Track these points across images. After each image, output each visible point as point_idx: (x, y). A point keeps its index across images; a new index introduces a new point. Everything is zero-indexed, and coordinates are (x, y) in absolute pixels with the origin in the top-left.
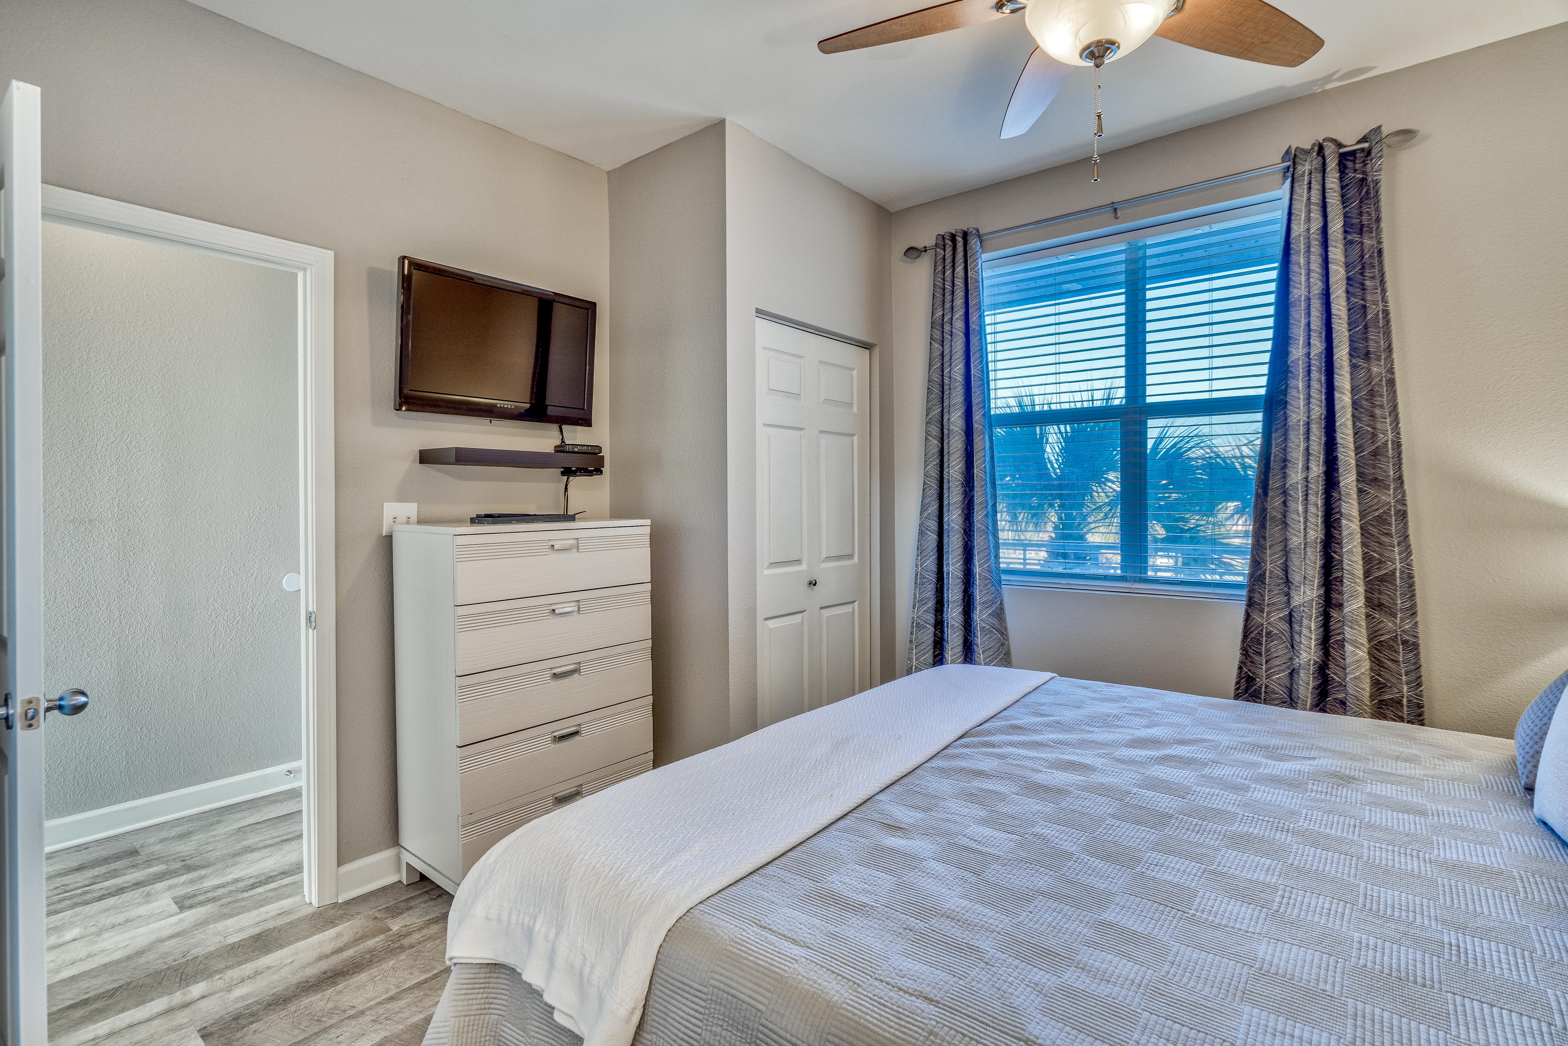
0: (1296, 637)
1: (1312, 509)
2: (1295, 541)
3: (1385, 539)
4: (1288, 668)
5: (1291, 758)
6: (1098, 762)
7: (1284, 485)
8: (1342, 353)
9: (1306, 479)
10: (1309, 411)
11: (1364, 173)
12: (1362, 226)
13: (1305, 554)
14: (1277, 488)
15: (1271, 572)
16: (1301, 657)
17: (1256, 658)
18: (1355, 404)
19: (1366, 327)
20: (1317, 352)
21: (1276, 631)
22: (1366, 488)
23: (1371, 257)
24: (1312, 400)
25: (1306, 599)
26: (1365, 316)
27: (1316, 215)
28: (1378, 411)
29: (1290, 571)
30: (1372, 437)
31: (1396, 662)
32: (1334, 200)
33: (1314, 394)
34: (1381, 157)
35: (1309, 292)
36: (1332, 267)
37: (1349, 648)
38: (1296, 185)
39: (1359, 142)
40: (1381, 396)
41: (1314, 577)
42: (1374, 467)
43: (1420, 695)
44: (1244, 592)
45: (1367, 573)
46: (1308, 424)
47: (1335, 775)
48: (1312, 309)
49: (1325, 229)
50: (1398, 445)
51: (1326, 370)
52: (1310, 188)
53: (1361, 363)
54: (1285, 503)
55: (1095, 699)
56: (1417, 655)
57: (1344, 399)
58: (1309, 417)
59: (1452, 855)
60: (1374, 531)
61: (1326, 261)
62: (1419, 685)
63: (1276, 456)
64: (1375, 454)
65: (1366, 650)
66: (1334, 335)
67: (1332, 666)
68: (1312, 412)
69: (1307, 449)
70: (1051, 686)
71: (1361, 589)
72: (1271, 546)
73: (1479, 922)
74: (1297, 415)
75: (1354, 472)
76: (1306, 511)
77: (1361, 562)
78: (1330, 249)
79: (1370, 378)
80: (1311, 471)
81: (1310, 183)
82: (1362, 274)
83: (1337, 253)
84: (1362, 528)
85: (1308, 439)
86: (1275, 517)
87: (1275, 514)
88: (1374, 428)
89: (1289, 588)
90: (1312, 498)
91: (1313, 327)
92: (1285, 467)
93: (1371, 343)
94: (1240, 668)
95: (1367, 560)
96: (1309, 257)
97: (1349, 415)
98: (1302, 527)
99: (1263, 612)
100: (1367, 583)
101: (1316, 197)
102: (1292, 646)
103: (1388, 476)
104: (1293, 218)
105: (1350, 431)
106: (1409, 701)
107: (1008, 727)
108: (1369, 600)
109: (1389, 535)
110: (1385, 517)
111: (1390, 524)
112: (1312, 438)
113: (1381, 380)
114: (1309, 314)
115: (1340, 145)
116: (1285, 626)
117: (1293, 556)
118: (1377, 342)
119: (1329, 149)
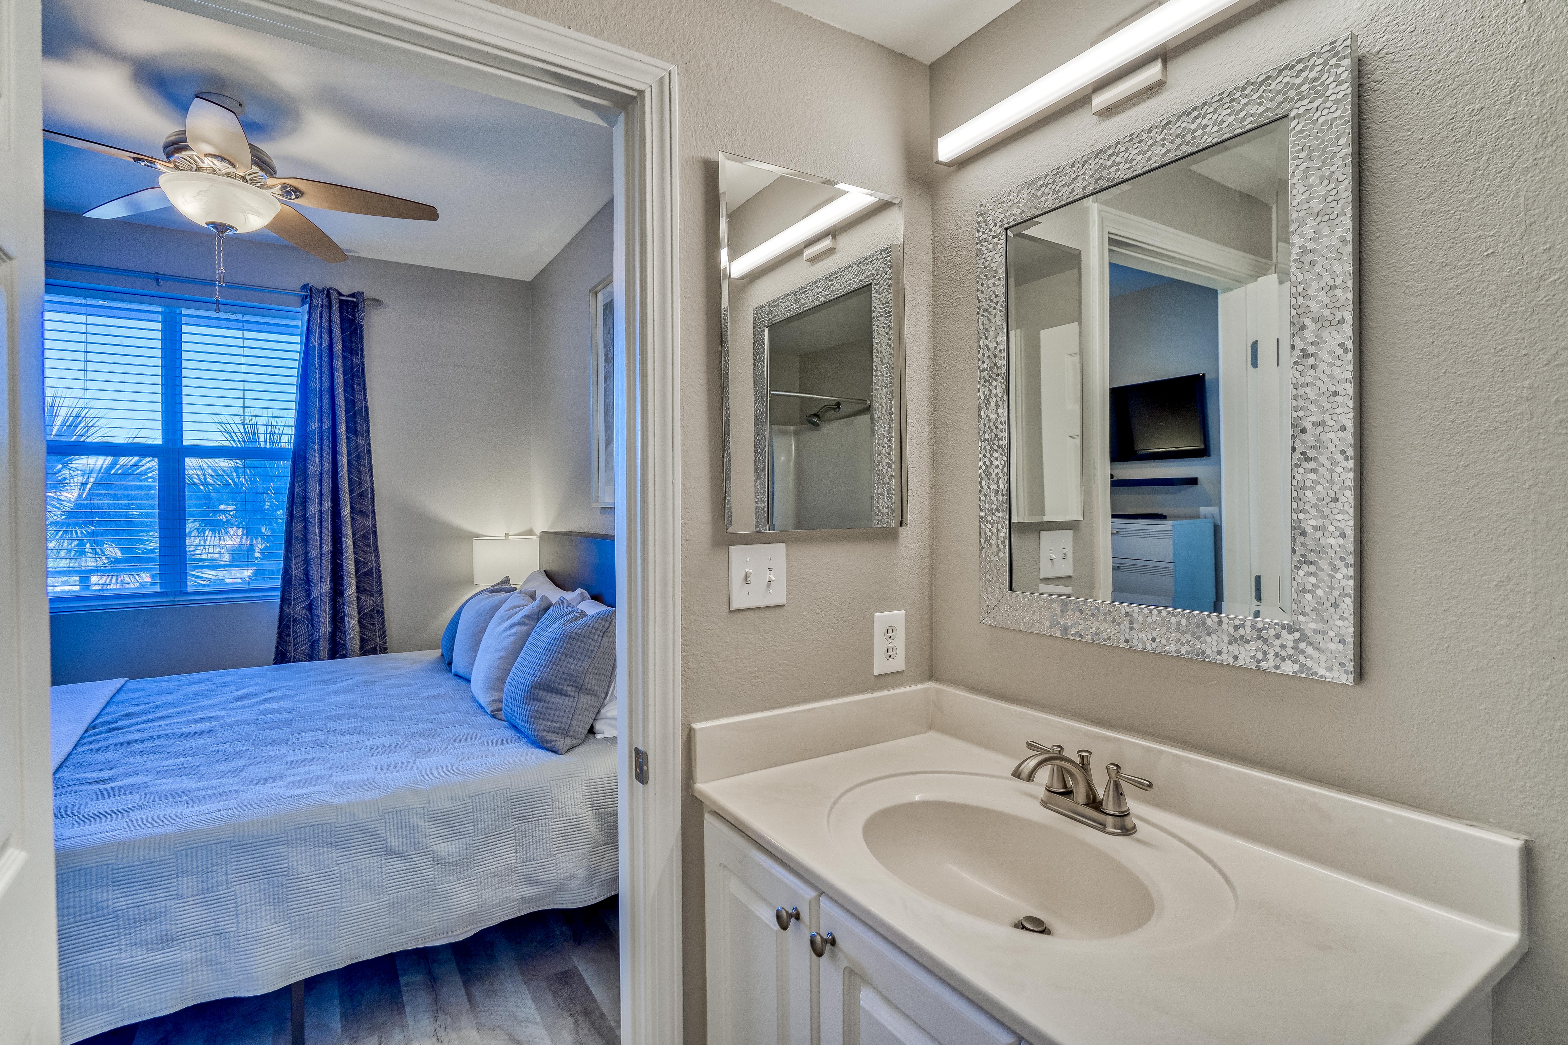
0: (316, 619)
1: (325, 531)
2: (314, 553)
3: (367, 549)
4: (309, 641)
5: (338, 682)
6: (222, 713)
7: (305, 515)
8: (342, 429)
9: (321, 511)
10: (322, 465)
11: (354, 316)
12: (352, 349)
13: (321, 562)
14: (299, 517)
15: (296, 576)
16: (321, 631)
17: (287, 638)
18: (349, 462)
19: (355, 414)
20: (327, 427)
21: (300, 617)
22: (355, 516)
23: (358, 371)
24: (324, 459)
25: (323, 592)
26: (354, 407)
27: (325, 336)
28: (362, 469)
29: (310, 574)
30: (359, 485)
31: (373, 624)
32: (337, 330)
33: (325, 454)
34: (364, 311)
35: (321, 386)
36: (336, 373)
37: (347, 619)
38: (312, 311)
39: (350, 296)
40: (364, 459)
41: (327, 576)
42: (360, 503)
43: (385, 643)
44: (279, 593)
45: (357, 571)
46: (321, 474)
47: (366, 682)
48: (324, 398)
49: (331, 347)
50: (373, 491)
51: (332, 440)
52: (321, 317)
53: (352, 436)
54: (305, 527)
55: (182, 685)
56: (383, 618)
57: (344, 460)
58: (322, 470)
59: (426, 694)
60: (360, 544)
61: (332, 369)
62: (385, 636)
63: (298, 494)
64: (361, 495)
65: (356, 619)
66: (337, 418)
67: (339, 634)
68: (324, 467)
69: (321, 491)
70: (128, 687)
71: (354, 581)
72: (295, 558)
73: (442, 710)
74: (314, 468)
75: (349, 507)
76: (321, 532)
77: (353, 565)
78: (334, 361)
79: (357, 447)
80: (323, 506)
81: (321, 314)
82: (352, 380)
83: (338, 364)
84: (354, 543)
85: (321, 484)
86: (298, 537)
87: (297, 534)
88: (360, 479)
89: (309, 585)
90: (325, 524)
91: (324, 410)
92: (305, 502)
93: (358, 426)
94: (277, 647)
95: (357, 562)
96: (321, 362)
97: (346, 471)
98: (318, 544)
99: (290, 605)
100: (357, 577)
101: (325, 324)
102: (313, 625)
103: (368, 510)
104: (310, 333)
105: (346, 481)
106: (380, 647)
107: (123, 715)
108: (358, 587)
109: (369, 546)
110: (367, 535)
111: (369, 539)
112: (324, 484)
113: (364, 449)
114: (321, 401)
115: (340, 294)
116: (307, 613)
117: (312, 563)
118: (361, 425)
119: (334, 295)
